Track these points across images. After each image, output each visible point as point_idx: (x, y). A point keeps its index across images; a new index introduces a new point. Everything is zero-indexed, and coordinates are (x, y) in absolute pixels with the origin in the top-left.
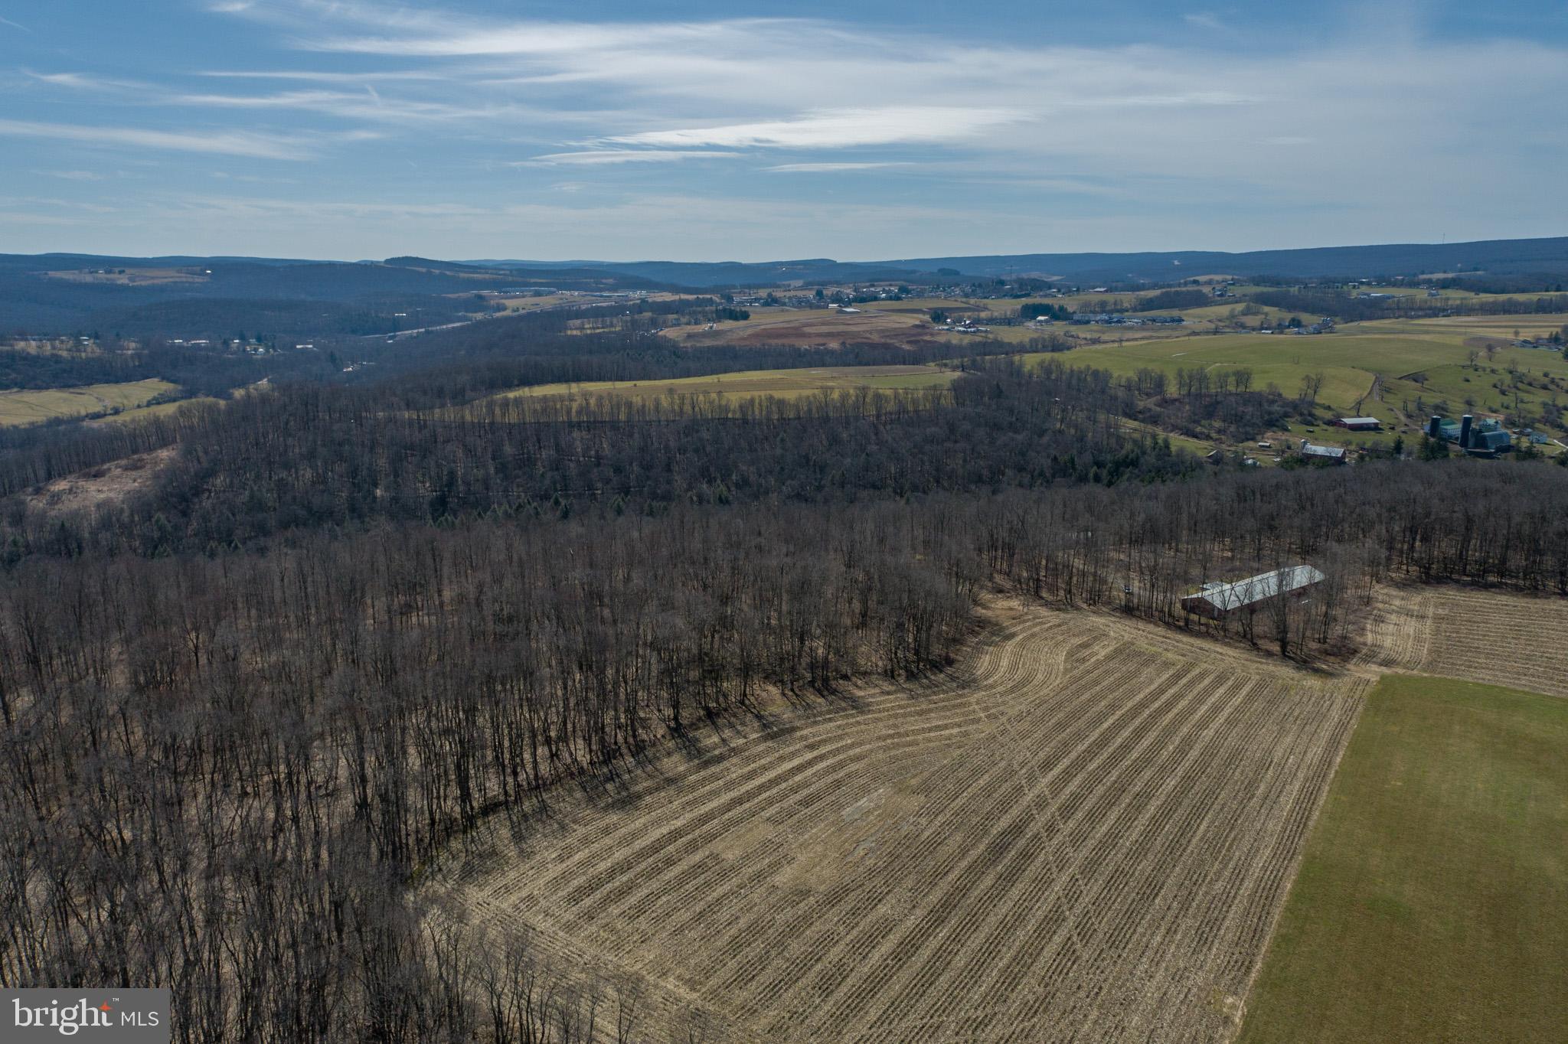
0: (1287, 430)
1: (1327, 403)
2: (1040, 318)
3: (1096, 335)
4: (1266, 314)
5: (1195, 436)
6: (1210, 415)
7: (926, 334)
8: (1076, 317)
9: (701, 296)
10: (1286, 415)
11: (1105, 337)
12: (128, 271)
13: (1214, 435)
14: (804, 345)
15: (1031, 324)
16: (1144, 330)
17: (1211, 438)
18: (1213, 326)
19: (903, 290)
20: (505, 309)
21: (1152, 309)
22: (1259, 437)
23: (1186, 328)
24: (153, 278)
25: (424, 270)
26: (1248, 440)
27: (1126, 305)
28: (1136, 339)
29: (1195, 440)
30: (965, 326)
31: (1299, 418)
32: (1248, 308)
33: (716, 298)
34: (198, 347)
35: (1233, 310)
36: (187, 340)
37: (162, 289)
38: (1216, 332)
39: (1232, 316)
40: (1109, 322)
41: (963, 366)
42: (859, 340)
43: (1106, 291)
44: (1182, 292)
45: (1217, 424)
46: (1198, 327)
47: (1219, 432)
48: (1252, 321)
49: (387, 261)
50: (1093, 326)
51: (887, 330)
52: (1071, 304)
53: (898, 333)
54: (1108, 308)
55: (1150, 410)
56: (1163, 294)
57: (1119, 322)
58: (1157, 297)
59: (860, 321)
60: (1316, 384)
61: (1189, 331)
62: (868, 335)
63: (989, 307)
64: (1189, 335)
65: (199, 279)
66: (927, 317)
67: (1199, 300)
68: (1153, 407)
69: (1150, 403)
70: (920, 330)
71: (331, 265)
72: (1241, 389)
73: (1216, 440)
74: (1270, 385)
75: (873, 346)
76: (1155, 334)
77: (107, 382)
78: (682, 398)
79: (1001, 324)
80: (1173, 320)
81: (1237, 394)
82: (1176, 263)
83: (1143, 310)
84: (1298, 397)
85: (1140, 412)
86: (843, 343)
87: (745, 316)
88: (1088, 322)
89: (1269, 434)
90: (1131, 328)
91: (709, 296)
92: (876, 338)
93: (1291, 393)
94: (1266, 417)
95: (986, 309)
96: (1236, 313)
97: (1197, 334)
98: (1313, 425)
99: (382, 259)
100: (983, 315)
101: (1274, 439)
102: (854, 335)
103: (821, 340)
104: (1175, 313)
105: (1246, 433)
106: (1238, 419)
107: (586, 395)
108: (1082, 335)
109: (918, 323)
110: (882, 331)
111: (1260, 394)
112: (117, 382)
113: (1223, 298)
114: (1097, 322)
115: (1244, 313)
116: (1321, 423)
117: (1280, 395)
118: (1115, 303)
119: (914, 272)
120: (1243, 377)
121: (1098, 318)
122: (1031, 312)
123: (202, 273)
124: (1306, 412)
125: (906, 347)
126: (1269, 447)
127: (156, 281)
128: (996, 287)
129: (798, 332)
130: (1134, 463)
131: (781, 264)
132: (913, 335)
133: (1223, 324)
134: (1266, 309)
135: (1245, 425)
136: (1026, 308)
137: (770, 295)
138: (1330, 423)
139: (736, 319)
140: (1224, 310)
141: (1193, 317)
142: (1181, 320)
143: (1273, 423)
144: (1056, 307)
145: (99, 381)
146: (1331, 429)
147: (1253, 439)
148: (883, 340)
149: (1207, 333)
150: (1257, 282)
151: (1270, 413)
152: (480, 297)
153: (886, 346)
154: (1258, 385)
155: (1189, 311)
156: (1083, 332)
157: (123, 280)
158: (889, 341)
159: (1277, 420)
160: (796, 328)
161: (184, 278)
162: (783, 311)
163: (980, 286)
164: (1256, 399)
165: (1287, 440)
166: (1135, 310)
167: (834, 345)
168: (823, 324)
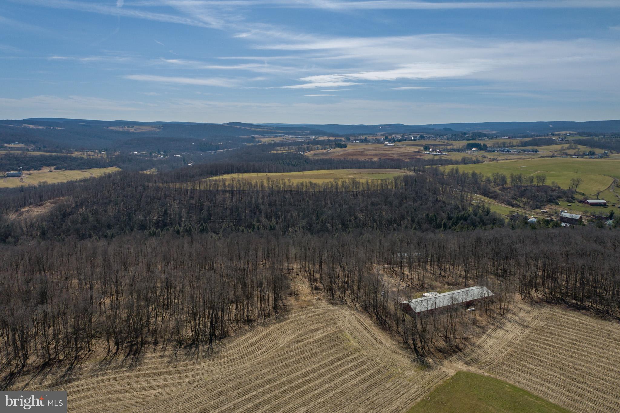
0: (558, 204)
1: (582, 192)
2: (474, 149)
3: (496, 157)
4: (579, 149)
5: (512, 205)
6: (522, 196)
7: (418, 155)
8: (488, 149)
9: (337, 138)
10: (559, 197)
11: (500, 158)
12: (135, 127)
13: (522, 205)
14: (363, 159)
15: (469, 152)
16: (518, 155)
17: (520, 207)
18: (551, 154)
19: (422, 136)
20: (261, 142)
21: (526, 146)
22: (543, 207)
23: (539, 154)
24: (142, 129)
25: (238, 127)
26: (537, 208)
27: (515, 144)
28: (514, 159)
29: (511, 207)
30: (437, 152)
31: (565, 199)
32: (570, 146)
33: (343, 139)
34: (142, 155)
35: (563, 147)
36: (138, 152)
37: (144, 133)
38: (553, 156)
39: (562, 149)
40: (503, 151)
41: (414, 170)
42: (388, 157)
43: (509, 138)
44: (542, 139)
45: (524, 200)
46: (545, 154)
47: (525, 204)
48: (571, 152)
49: (228, 124)
50: (496, 153)
51: (402, 153)
52: (489, 143)
53: (405, 155)
54: (506, 145)
55: (496, 192)
56: (533, 140)
57: (508, 151)
58: (529, 141)
59: (391, 149)
60: (577, 183)
61: (540, 156)
62: (393, 155)
63: (453, 144)
64: (540, 157)
65: (158, 130)
66: (422, 148)
67: (550, 142)
68: (498, 191)
69: (497, 189)
70: (416, 154)
71: (205, 125)
72: (541, 184)
73: (522, 207)
74: (553, 183)
75: (393, 160)
76: (523, 157)
77: (97, 168)
78: (273, 181)
79: (455, 151)
80: (533, 151)
81: (538, 186)
82: (551, 126)
83: (521, 146)
84: (568, 189)
85: (491, 193)
86: (380, 158)
87: (345, 146)
88: (494, 151)
89: (548, 206)
90: (513, 154)
91: (340, 138)
92: (395, 157)
93: (565, 187)
94: (549, 198)
95: (452, 145)
96: (564, 148)
97: (544, 157)
98: (572, 202)
99: (227, 123)
100: (449, 147)
101: (550, 209)
102: (386, 155)
103: (370, 157)
104: (536, 148)
105: (537, 205)
106: (534, 197)
107: (233, 180)
108: (489, 157)
109: (417, 150)
110: (399, 154)
111: (549, 187)
112: (100, 168)
113: (563, 141)
114: (498, 151)
115: (568, 149)
116: (576, 201)
117: (559, 187)
118: (510, 143)
119: (433, 129)
120: (542, 179)
121: (498, 150)
122: (470, 147)
123: (160, 128)
124: (570, 196)
125: (407, 160)
126: (547, 212)
127: (143, 131)
128: (462, 136)
129: (362, 154)
130: (465, 219)
131: (380, 125)
132: (412, 156)
133: (557, 153)
134: (580, 146)
135: (537, 201)
136: (468, 144)
137: (366, 138)
138: (581, 202)
139: (341, 147)
140: (558, 147)
141: (543, 150)
142: (537, 151)
143: (552, 201)
144: (482, 144)
145: (94, 167)
146: (581, 204)
147: (540, 208)
148: (398, 158)
149: (548, 157)
150: (580, 134)
151: (551, 196)
152: (253, 138)
153: (399, 160)
154: (549, 182)
155: (542, 147)
156: (490, 155)
157: (132, 130)
158: (401, 158)
159: (554, 199)
160: (362, 152)
161: (153, 129)
162: (366, 144)
163: (455, 135)
164: (545, 189)
165: (556, 209)
166: (518, 146)
167: (376, 159)
168: (374, 150)
